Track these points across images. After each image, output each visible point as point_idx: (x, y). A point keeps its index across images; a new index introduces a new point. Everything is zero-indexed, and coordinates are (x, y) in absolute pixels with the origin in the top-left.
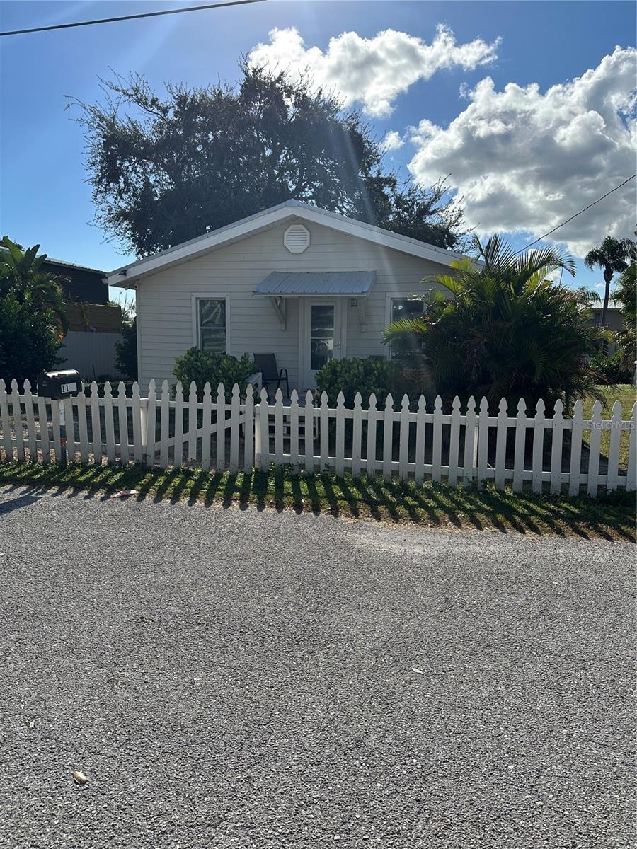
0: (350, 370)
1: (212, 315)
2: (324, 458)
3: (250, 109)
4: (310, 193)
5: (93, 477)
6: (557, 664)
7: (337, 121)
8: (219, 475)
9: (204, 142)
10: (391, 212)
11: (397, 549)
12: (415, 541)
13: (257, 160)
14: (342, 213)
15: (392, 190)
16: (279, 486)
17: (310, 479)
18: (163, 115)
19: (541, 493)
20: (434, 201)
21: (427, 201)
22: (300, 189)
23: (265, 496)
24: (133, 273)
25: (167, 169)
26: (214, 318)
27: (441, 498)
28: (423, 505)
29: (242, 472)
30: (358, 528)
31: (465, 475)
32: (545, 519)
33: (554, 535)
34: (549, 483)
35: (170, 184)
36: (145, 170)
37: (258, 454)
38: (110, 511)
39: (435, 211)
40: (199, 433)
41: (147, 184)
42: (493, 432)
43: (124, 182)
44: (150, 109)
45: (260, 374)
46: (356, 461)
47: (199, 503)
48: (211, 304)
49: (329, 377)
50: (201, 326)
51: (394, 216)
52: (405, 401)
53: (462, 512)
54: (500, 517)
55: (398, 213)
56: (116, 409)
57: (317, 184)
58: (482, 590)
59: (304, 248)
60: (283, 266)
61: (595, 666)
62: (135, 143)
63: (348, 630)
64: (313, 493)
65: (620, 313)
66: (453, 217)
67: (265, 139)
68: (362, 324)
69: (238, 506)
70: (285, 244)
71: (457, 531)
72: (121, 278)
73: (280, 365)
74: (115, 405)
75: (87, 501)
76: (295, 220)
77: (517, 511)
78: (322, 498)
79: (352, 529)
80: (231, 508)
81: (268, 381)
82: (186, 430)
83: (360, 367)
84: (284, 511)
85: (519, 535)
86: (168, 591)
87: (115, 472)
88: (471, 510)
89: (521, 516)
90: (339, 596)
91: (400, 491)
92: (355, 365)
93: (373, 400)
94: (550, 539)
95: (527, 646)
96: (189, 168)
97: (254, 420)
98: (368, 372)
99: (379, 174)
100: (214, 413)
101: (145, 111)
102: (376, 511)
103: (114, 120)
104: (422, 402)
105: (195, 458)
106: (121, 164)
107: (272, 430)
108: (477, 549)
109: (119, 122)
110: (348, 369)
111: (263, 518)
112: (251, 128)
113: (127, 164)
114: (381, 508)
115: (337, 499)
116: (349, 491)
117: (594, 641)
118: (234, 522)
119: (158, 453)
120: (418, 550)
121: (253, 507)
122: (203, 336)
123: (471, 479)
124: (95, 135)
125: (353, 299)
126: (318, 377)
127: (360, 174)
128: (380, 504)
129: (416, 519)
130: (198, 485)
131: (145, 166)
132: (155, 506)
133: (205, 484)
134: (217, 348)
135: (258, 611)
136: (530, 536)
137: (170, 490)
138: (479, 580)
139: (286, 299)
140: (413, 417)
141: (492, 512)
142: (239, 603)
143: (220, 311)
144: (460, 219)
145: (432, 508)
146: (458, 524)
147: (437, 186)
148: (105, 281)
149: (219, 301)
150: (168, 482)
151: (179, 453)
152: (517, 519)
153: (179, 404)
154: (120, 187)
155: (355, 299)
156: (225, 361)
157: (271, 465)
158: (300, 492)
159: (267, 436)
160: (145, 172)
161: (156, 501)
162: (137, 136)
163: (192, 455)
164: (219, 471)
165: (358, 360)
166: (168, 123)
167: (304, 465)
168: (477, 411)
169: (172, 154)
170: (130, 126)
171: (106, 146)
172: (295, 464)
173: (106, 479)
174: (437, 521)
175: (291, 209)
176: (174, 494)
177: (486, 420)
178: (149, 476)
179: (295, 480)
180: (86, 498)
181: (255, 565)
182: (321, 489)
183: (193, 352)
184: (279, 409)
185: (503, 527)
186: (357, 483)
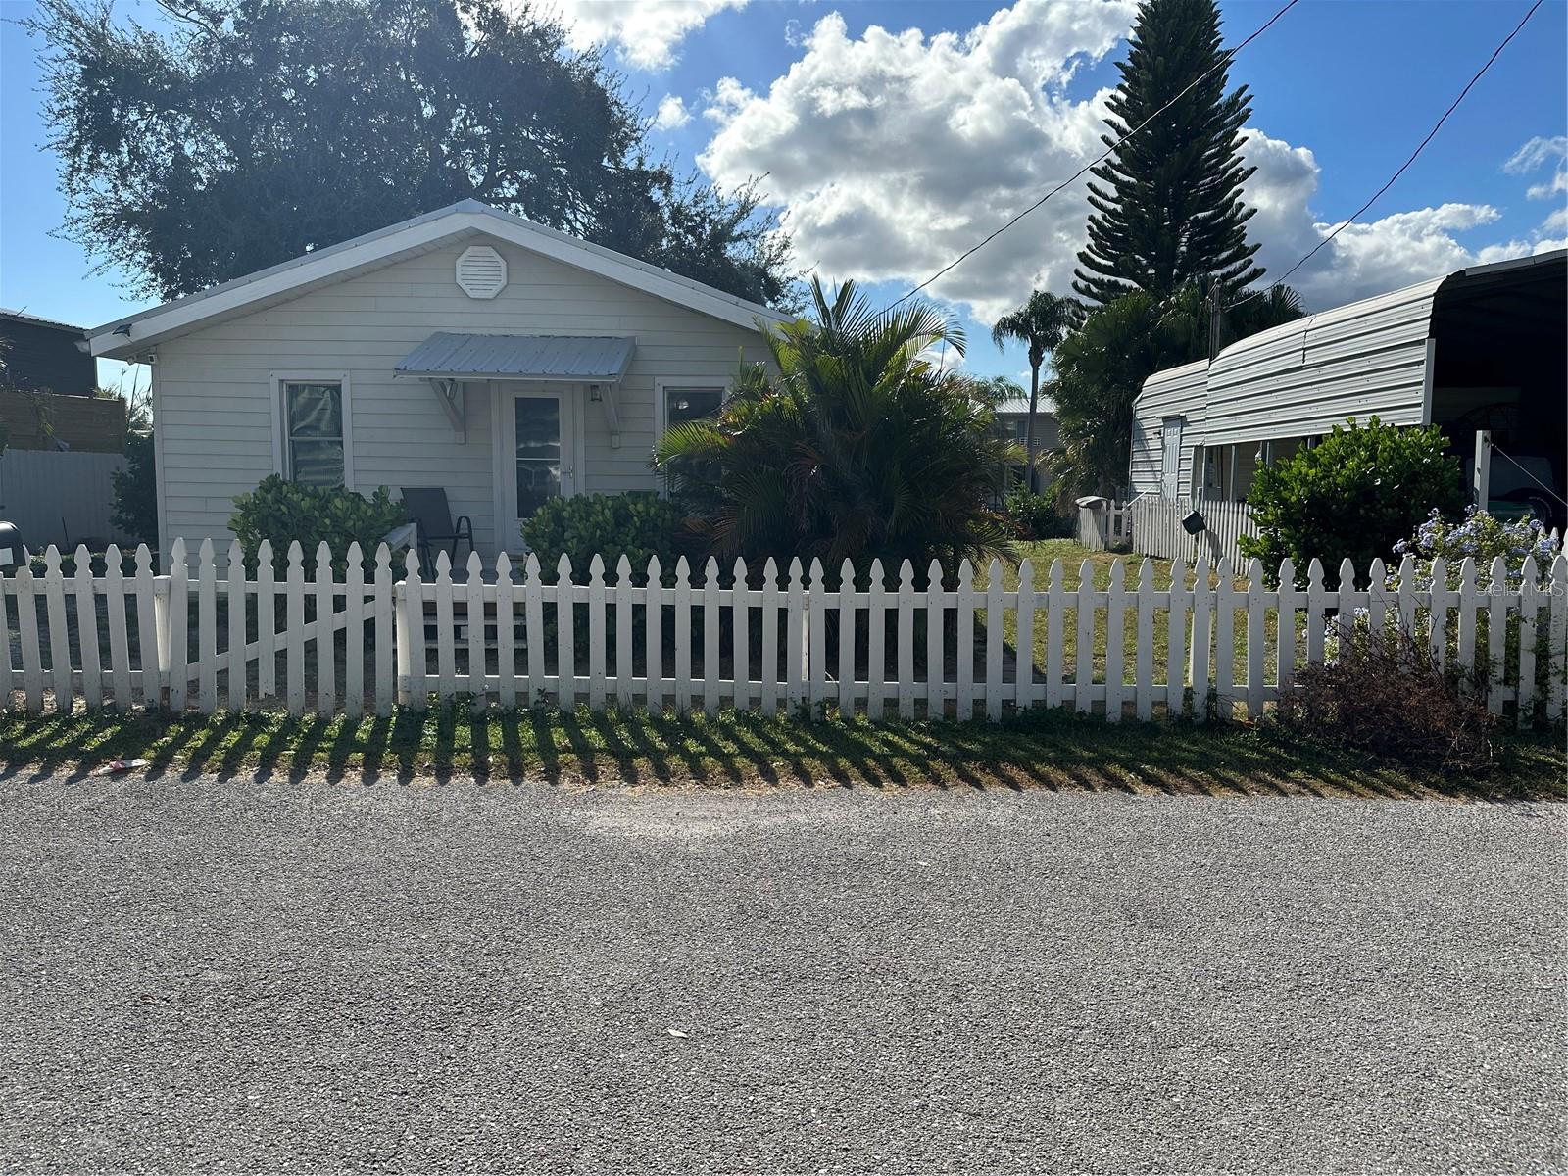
0: (588, 515)
1: (314, 414)
2: (537, 677)
3: (390, 27)
4: (513, 191)
5: (51, 738)
6: (915, 996)
7: (559, 63)
8: (322, 723)
9: (299, 85)
10: (665, 234)
11: (662, 831)
12: (696, 814)
13: (409, 123)
14: (574, 230)
15: (666, 195)
16: (445, 736)
17: (509, 720)
18: (210, 25)
19: (913, 718)
20: (739, 217)
21: (727, 217)
22: (491, 182)
23: (414, 755)
24: (142, 331)
25: (222, 130)
26: (319, 420)
27: (748, 736)
28: (715, 751)
29: (372, 715)
30: (596, 801)
31: (789, 694)
32: (917, 761)
33: (929, 786)
34: (925, 701)
35: (229, 160)
36: (173, 129)
37: (405, 678)
38: (86, 803)
39: (741, 237)
40: (280, 641)
41: (181, 160)
42: (832, 617)
43: (130, 152)
44: (183, 12)
45: (414, 526)
46: (597, 681)
47: (278, 777)
48: (310, 393)
49: (550, 529)
50: (292, 435)
51: (670, 241)
52: (683, 568)
53: (780, 759)
54: (843, 763)
55: (677, 236)
56: (100, 599)
57: (526, 175)
58: (801, 885)
59: (496, 290)
60: (455, 321)
61: (974, 991)
62: (151, 76)
63: (558, 979)
64: (512, 743)
65: (1052, 419)
66: (774, 249)
67: (420, 87)
68: (613, 433)
69: (358, 779)
70: (458, 281)
71: (770, 791)
72: (121, 341)
73: (456, 510)
74: (101, 592)
75: (37, 785)
76: (477, 237)
77: (871, 751)
78: (528, 750)
79: (583, 803)
80: (343, 782)
81: (430, 541)
82: (252, 635)
83: (606, 511)
84: (453, 780)
85: (871, 790)
86: (204, 942)
87: (101, 726)
88: (795, 754)
89: (877, 758)
90: (547, 922)
91: (678, 729)
92: (598, 507)
93: (624, 567)
94: (921, 793)
95: (867, 970)
96: (268, 131)
97: (394, 613)
98: (622, 518)
99: (641, 163)
100: (310, 601)
101: (171, 14)
102: (630, 768)
103: (103, 28)
104: (712, 569)
105: (272, 691)
106: (121, 116)
107: (431, 633)
108: (801, 819)
109: (114, 32)
110: (584, 515)
111: (408, 796)
112: (393, 63)
113: (134, 116)
114: (640, 763)
115: (558, 751)
116: (582, 735)
117: (977, 952)
118: (349, 808)
119: (193, 686)
120: (700, 830)
121: (388, 779)
122: (295, 456)
123: (800, 701)
124: (63, 54)
125: (594, 387)
126: (528, 530)
127: (605, 162)
128: (637, 755)
129: (700, 775)
130: (278, 743)
131: (173, 122)
132: (184, 787)
133: (292, 741)
134: (326, 478)
135: (387, 963)
136: (891, 789)
137: (218, 755)
138: (799, 869)
139: (464, 384)
140: (696, 596)
141: (832, 755)
142: (349, 953)
143: (330, 407)
144: (786, 253)
145: (730, 755)
146: (773, 779)
147: (743, 190)
148: (83, 347)
149: (328, 387)
150: (213, 742)
151: (238, 681)
152: (871, 763)
153: (237, 587)
154: (121, 162)
155: (597, 387)
156: (338, 502)
157: (431, 698)
158: (487, 742)
159: (422, 644)
160: (173, 134)
161: (186, 778)
162: (155, 62)
163: (267, 684)
164: (323, 715)
165: (604, 499)
166: (222, 42)
167: (498, 693)
168: (806, 581)
169: (228, 101)
170: (140, 41)
171: (89, 77)
172: (479, 691)
173: (81, 741)
174: (736, 777)
175: (470, 216)
176: (225, 762)
177: (819, 597)
178: (175, 730)
179: (479, 724)
180: (34, 779)
181: (386, 881)
182: (527, 735)
183: (272, 484)
184: (445, 590)
185: (847, 778)
186: (600, 722)
